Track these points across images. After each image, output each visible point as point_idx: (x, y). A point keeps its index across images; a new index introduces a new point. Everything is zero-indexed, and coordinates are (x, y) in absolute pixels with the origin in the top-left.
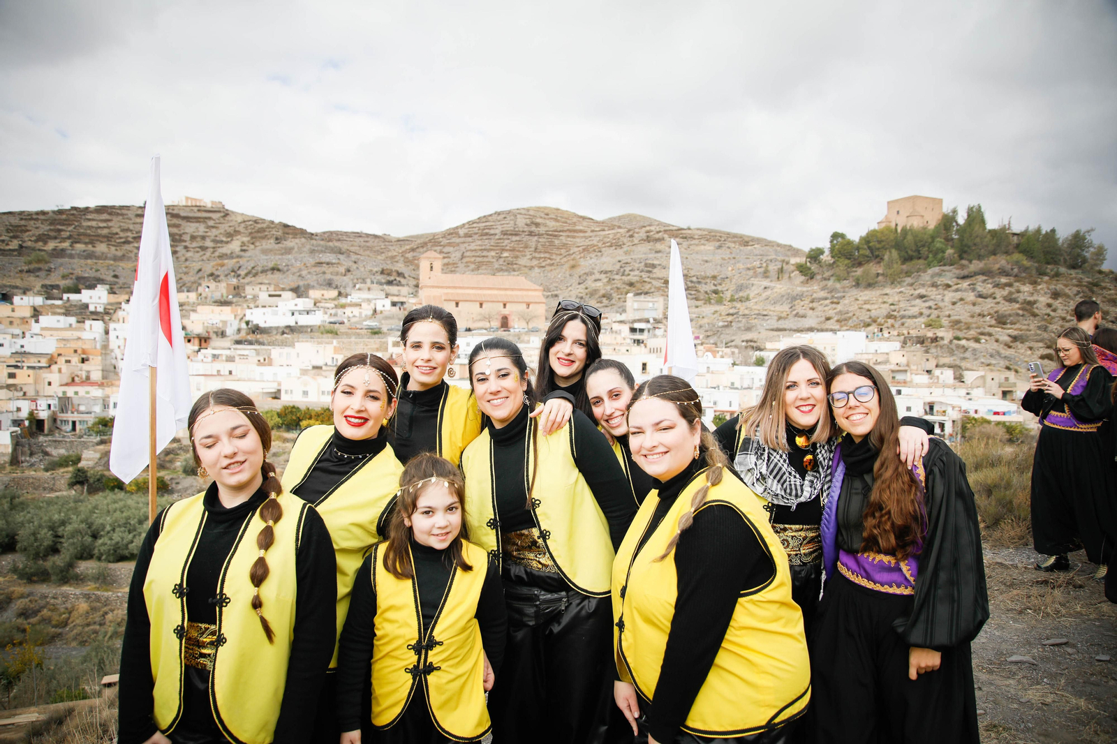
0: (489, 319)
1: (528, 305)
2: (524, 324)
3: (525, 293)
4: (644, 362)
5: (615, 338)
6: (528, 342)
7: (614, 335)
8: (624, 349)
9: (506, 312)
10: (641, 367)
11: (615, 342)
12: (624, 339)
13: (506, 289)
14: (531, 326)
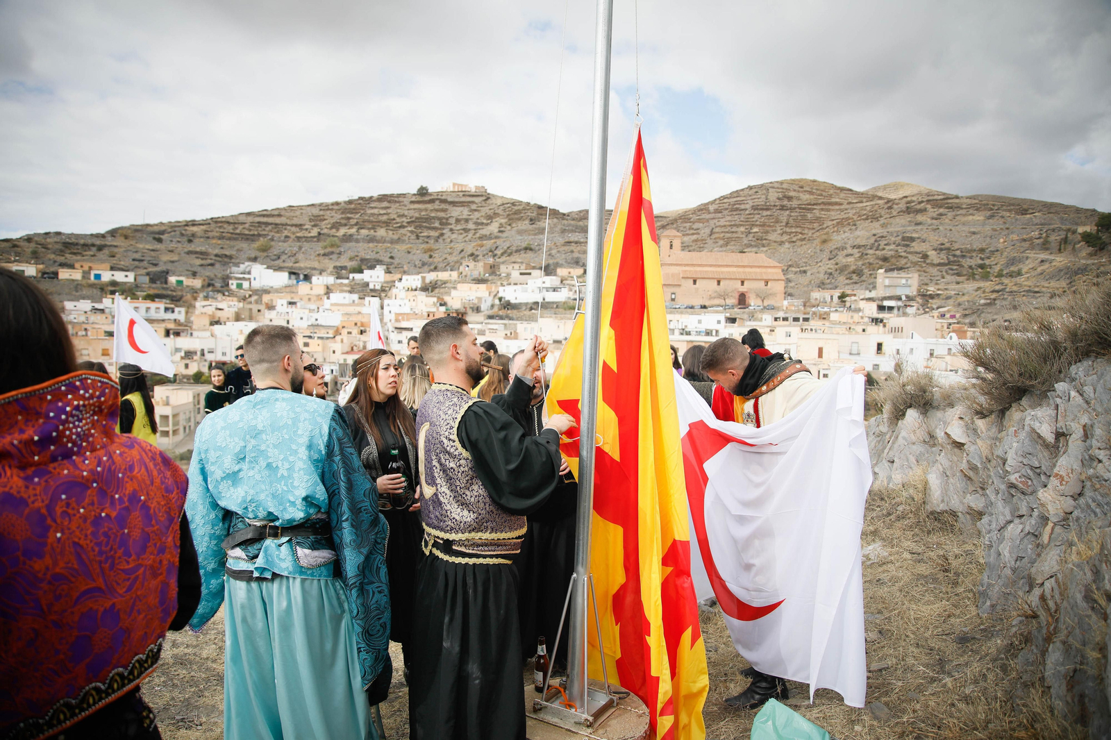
0: (723, 296)
1: (767, 283)
2: (759, 302)
3: (764, 270)
4: (880, 341)
5: (852, 317)
6: (761, 320)
7: (851, 314)
8: (860, 328)
9: (742, 289)
10: (875, 348)
11: (851, 321)
12: (862, 318)
13: (744, 267)
14: (766, 303)
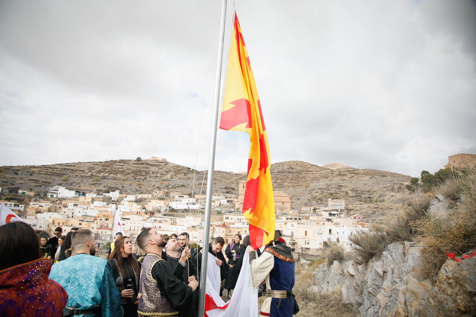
1: (283, 203)
2: (280, 212)
3: (282, 198)
4: (330, 229)
5: (319, 218)
6: (281, 219)
7: (318, 217)
8: (322, 223)
10: (329, 231)
11: (318, 220)
12: (323, 218)
14: (283, 212)
